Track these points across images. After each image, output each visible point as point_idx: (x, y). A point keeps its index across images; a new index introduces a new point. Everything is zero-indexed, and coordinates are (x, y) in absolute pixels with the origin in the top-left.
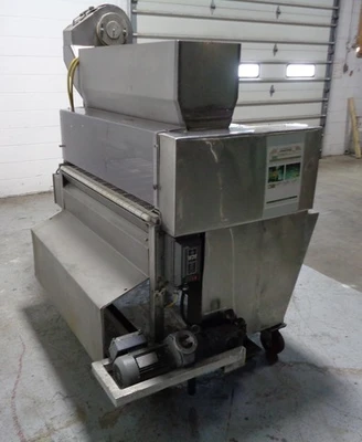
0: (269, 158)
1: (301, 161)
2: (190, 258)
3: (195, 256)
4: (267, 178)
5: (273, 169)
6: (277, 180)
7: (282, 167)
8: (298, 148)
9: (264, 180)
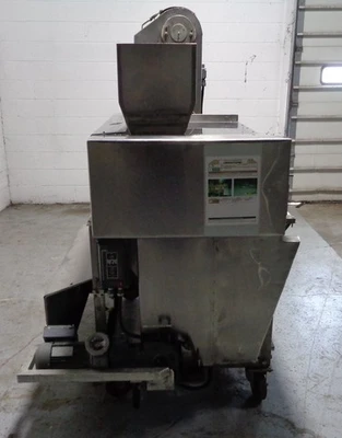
0: (207, 169)
1: (257, 176)
2: (109, 262)
3: (115, 261)
4: (207, 191)
5: (214, 182)
6: (222, 195)
7: (228, 182)
8: (251, 161)
9: (202, 193)
